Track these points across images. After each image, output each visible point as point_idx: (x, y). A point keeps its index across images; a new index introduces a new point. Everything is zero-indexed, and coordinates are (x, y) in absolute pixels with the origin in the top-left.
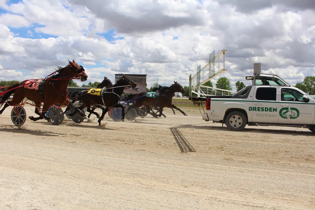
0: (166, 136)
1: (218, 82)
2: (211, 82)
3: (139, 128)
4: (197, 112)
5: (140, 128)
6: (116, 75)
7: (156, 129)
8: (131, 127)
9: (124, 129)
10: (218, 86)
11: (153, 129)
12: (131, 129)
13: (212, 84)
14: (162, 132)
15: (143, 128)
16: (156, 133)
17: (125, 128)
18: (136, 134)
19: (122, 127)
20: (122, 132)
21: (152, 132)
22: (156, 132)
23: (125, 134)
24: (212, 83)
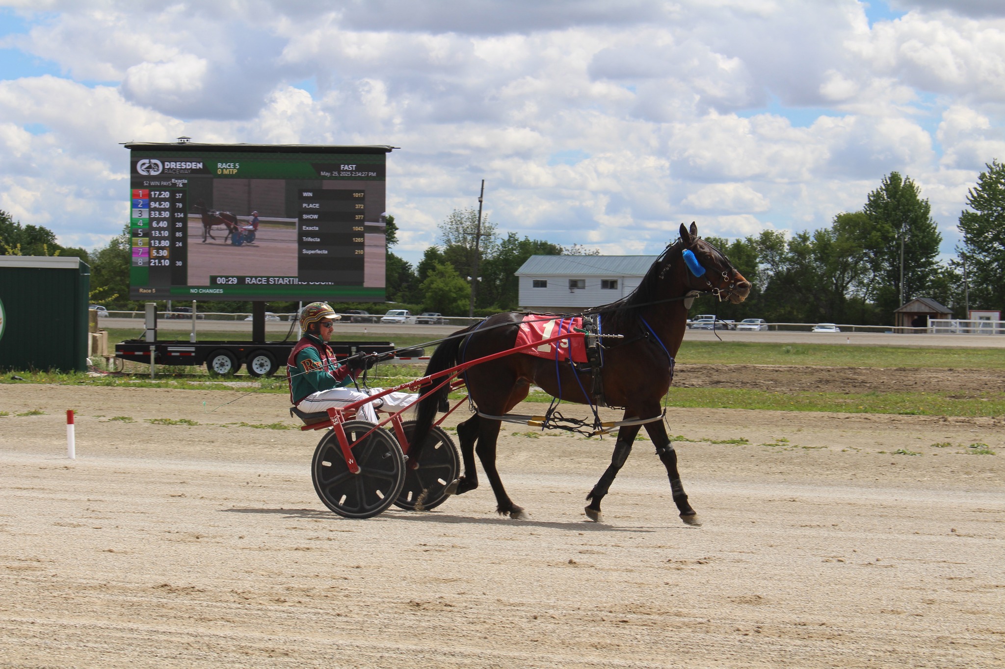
0: (524, 654)
1: (976, 202)
2: (920, 197)
3: (307, 592)
4: (802, 452)
5: (321, 586)
6: (138, 151)
7: (449, 593)
8: (246, 584)
9: (184, 601)
10: (980, 232)
11: (428, 595)
12: (244, 597)
13: (931, 214)
14: (498, 617)
15: (345, 584)
16: (446, 633)
17: (190, 590)
18: (280, 638)
19: (162, 580)
20: (161, 628)
21: (410, 619)
22: (444, 620)
23: (186, 639)
24: (927, 208)
